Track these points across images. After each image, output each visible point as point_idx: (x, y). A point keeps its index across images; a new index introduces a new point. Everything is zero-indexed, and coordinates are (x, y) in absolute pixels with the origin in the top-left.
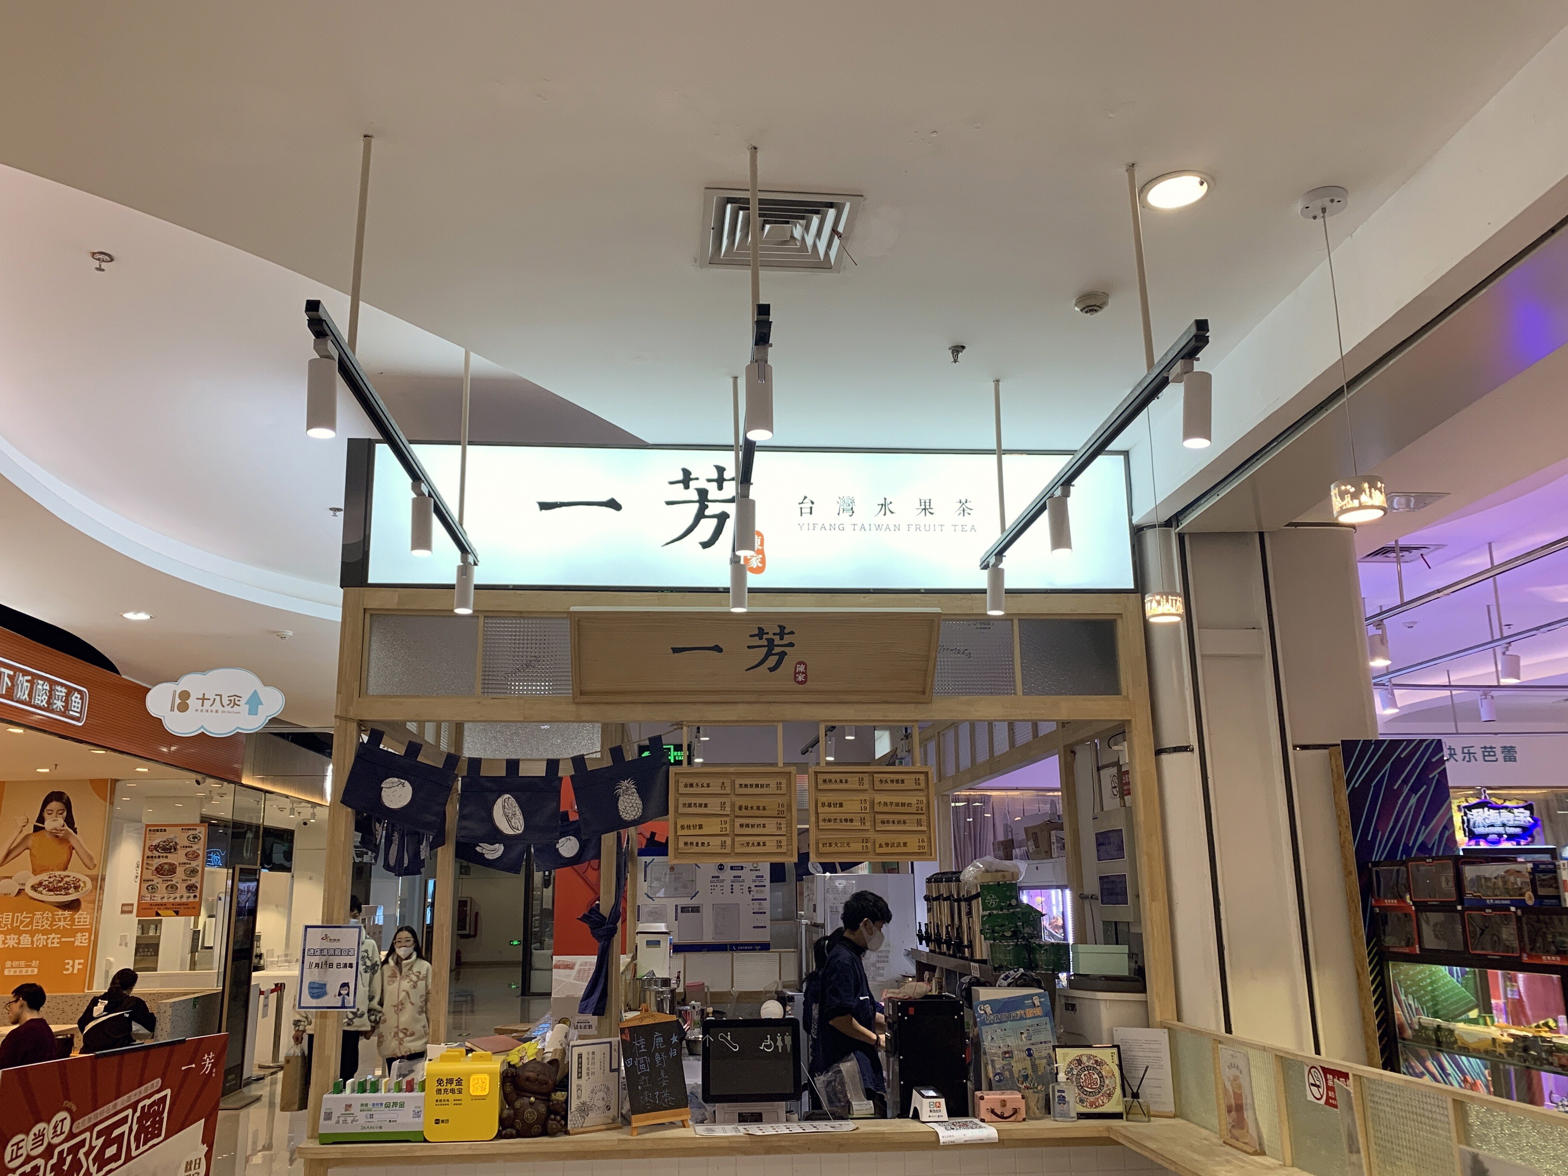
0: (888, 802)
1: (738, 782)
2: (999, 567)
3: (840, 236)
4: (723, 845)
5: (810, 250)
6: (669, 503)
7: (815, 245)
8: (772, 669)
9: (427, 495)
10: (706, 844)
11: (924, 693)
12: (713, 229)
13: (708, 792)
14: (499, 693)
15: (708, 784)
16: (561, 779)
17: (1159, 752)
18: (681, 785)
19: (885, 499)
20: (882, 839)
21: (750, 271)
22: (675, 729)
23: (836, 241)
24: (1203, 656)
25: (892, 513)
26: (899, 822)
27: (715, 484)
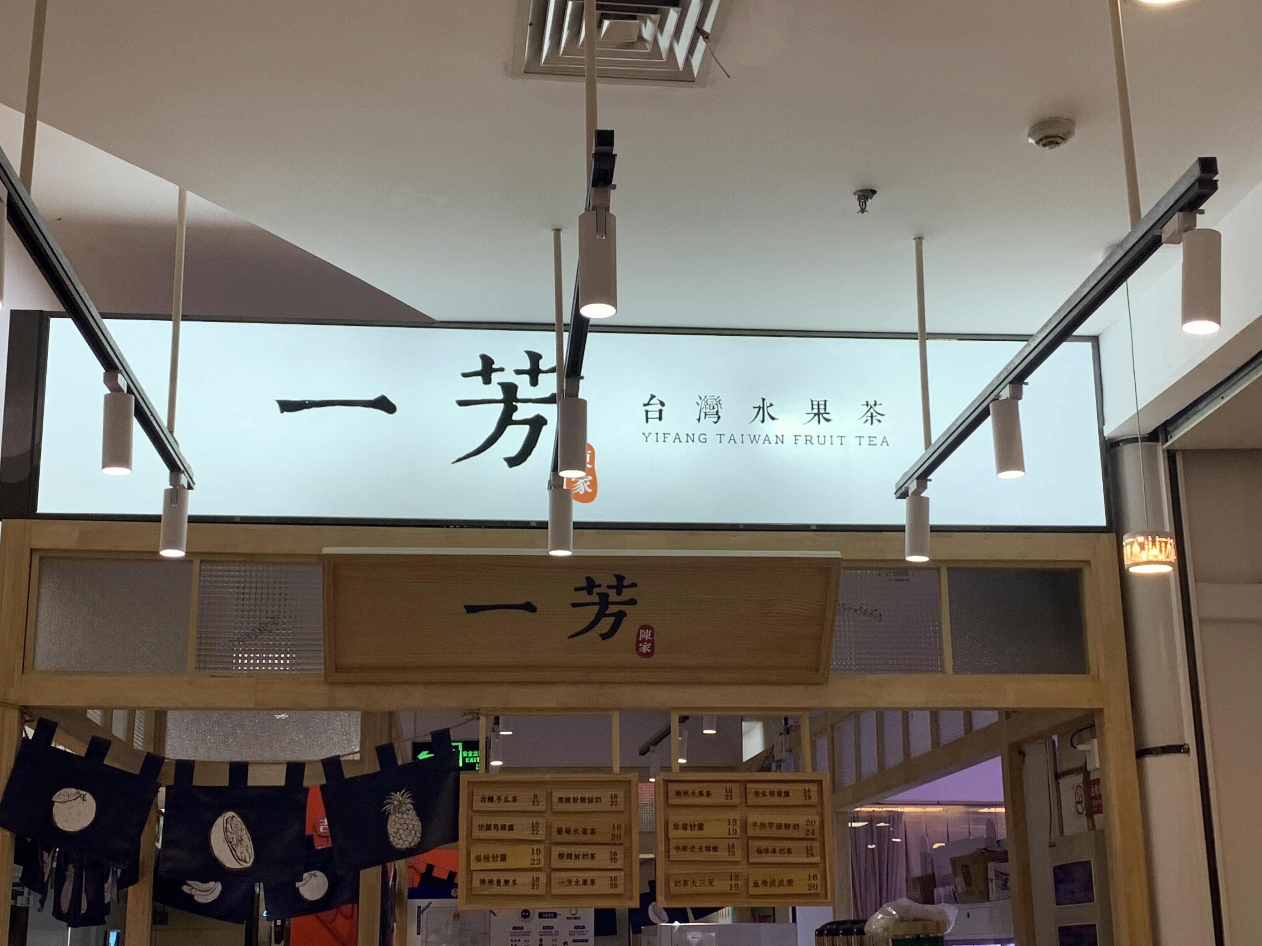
0: (767, 822)
1: (556, 795)
2: (922, 495)
3: (707, 38)
4: (535, 883)
5: (664, 56)
6: (462, 403)
7: (671, 49)
8: (605, 636)
9: (125, 391)
10: (511, 882)
11: (817, 670)
12: (531, 25)
13: (514, 809)
14: (221, 669)
15: (514, 798)
16: (307, 790)
17: (1142, 753)
18: (477, 798)
19: (764, 400)
20: (758, 874)
21: (584, 85)
22: (469, 720)
23: (701, 44)
24: (1202, 621)
25: (773, 418)
26: (781, 851)
27: (527, 377)
